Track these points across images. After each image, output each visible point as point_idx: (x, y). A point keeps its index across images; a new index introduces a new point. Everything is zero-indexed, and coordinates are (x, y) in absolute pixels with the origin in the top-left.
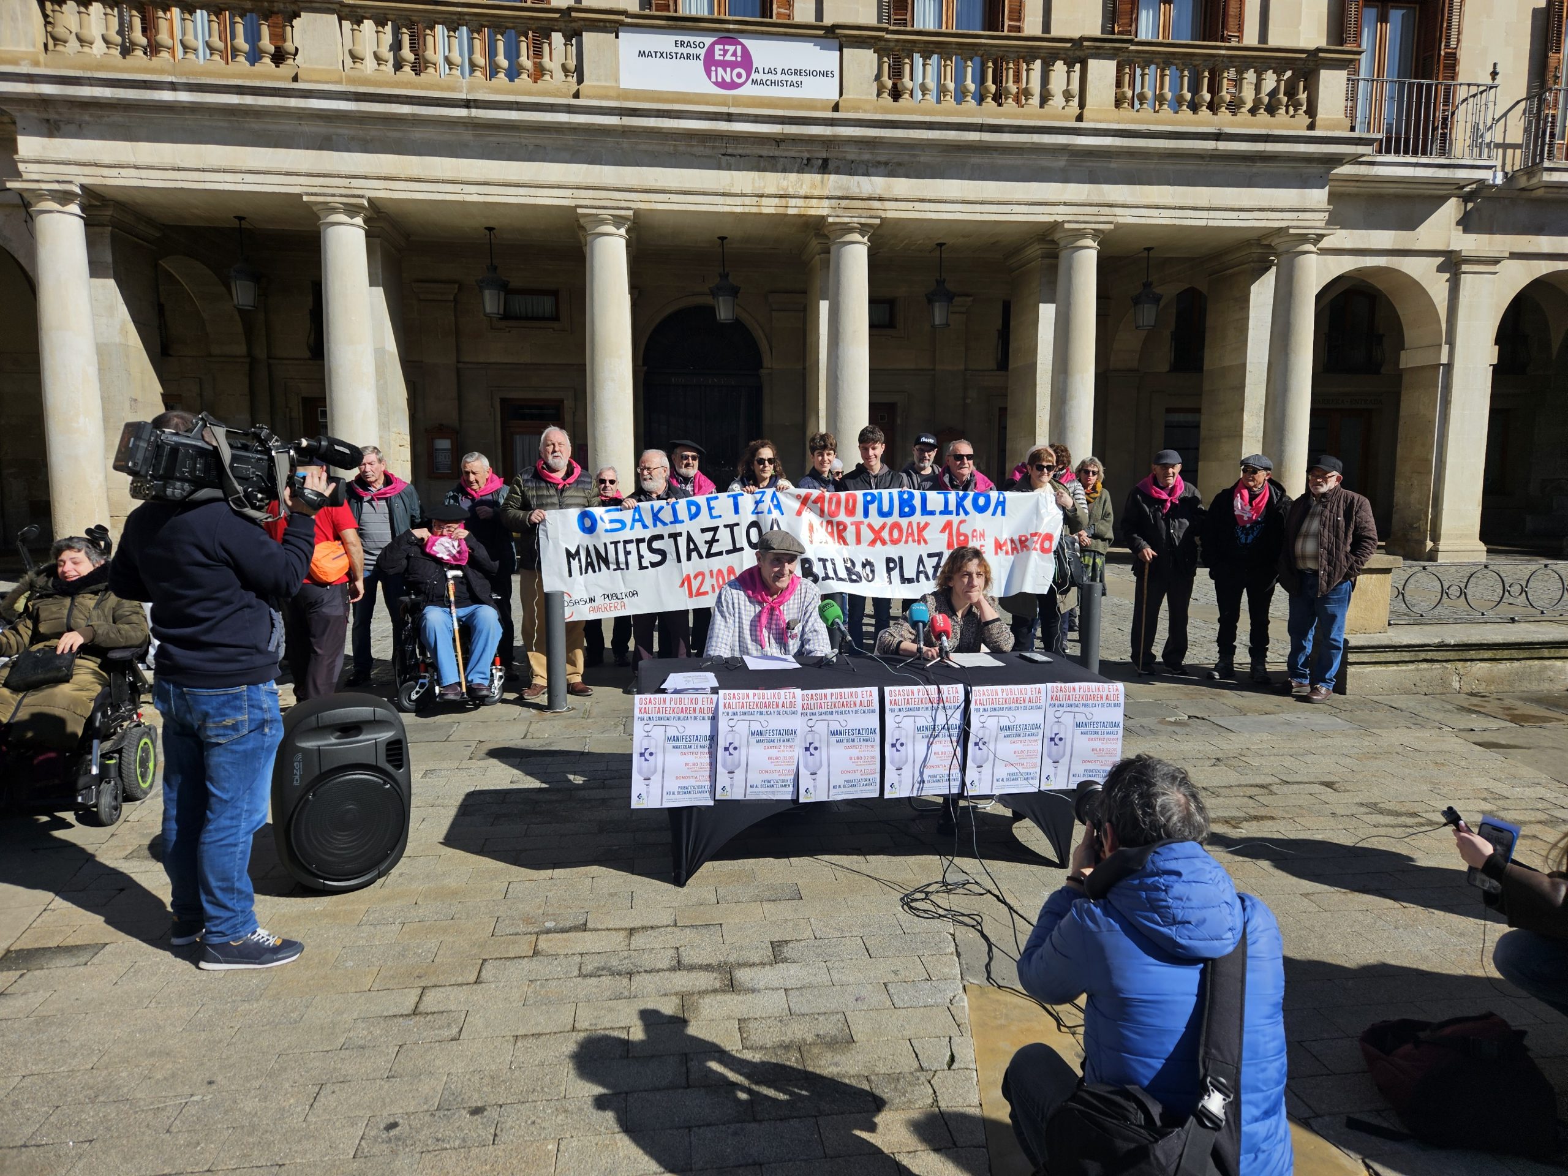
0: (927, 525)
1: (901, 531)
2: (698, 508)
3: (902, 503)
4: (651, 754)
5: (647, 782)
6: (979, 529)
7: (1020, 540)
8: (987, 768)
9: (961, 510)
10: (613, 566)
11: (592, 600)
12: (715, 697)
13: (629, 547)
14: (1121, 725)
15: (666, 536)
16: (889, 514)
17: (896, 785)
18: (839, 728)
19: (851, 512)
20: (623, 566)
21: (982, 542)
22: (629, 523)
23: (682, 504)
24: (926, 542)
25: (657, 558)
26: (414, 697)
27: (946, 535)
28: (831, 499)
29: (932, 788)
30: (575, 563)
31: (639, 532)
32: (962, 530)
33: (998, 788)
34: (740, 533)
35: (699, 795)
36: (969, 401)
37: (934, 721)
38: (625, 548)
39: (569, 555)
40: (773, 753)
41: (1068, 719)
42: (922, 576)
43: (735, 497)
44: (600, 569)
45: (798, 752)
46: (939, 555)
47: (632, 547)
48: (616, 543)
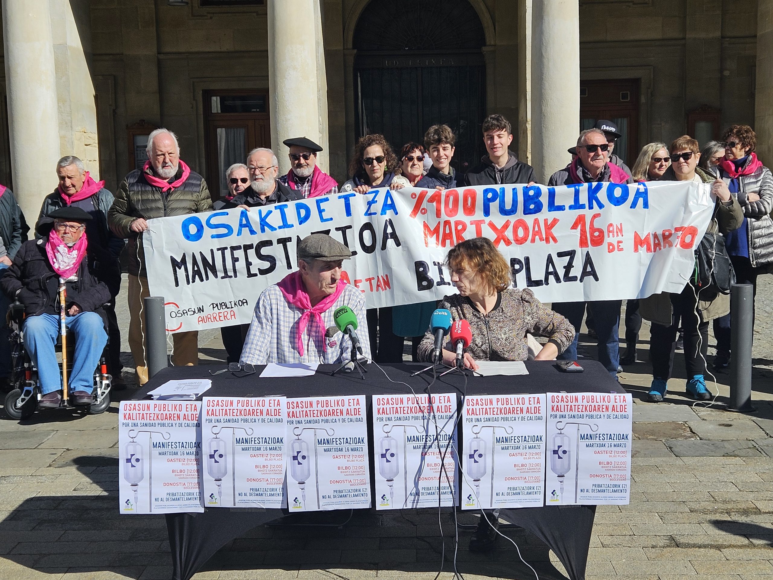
0: (555, 221)
1: (526, 229)
2: (308, 211)
3: (527, 199)
4: (138, 460)
5: (135, 488)
6: (616, 222)
7: (664, 235)
8: (485, 482)
9: (594, 203)
10: (221, 274)
11: (201, 310)
12: (198, 403)
13: (237, 254)
14: (630, 437)
15: (275, 242)
16: (513, 211)
17: (388, 497)
18: (327, 437)
19: (470, 210)
20: (231, 273)
21: (620, 238)
22: (236, 228)
23: (291, 206)
24: (555, 240)
25: (266, 265)
26: (20, 404)
27: (577, 232)
28: (447, 196)
29: (427, 501)
30: (181, 272)
31: (247, 238)
32: (596, 225)
33: (498, 501)
34: (353, 236)
35: (188, 502)
36: (727, 73)
37: (427, 431)
38: (232, 254)
39: (175, 264)
40: (261, 461)
41: (571, 431)
42: (551, 278)
43: (347, 198)
44: (207, 278)
45: (286, 462)
46: (571, 254)
47: (239, 254)
48: (223, 250)
